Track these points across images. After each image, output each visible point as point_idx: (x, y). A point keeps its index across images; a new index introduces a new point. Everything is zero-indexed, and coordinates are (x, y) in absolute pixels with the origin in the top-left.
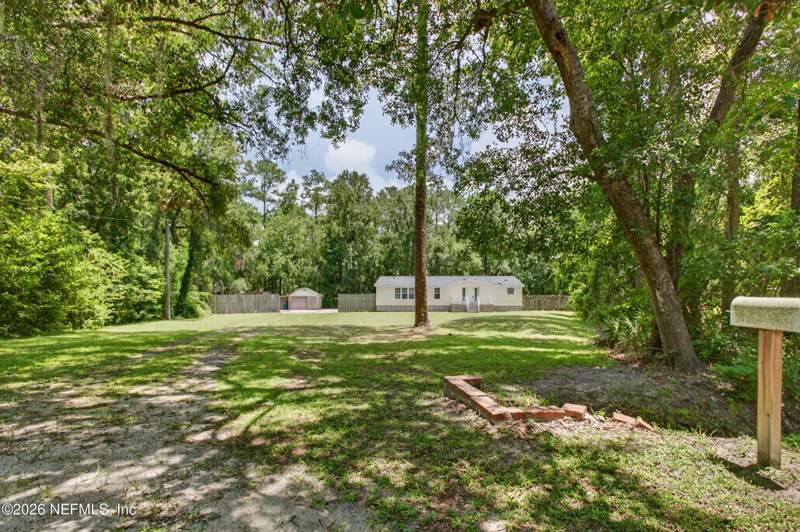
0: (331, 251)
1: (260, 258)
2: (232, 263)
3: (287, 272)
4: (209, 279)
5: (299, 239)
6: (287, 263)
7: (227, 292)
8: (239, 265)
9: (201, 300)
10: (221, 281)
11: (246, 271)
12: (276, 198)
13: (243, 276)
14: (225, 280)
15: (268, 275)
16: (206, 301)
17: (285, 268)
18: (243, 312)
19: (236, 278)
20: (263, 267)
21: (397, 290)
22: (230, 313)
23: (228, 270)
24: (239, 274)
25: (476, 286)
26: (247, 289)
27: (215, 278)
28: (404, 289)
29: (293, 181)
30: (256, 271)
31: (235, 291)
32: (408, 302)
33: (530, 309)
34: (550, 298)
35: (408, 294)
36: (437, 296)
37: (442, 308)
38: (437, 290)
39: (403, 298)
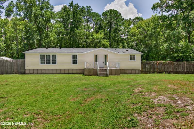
21: (42, 56)
25: (106, 54)
28: (47, 55)
32: (51, 66)
33: (146, 73)
34: (161, 63)
35: (51, 59)
36: (75, 62)
37: (78, 71)
38: (75, 57)
39: (47, 63)
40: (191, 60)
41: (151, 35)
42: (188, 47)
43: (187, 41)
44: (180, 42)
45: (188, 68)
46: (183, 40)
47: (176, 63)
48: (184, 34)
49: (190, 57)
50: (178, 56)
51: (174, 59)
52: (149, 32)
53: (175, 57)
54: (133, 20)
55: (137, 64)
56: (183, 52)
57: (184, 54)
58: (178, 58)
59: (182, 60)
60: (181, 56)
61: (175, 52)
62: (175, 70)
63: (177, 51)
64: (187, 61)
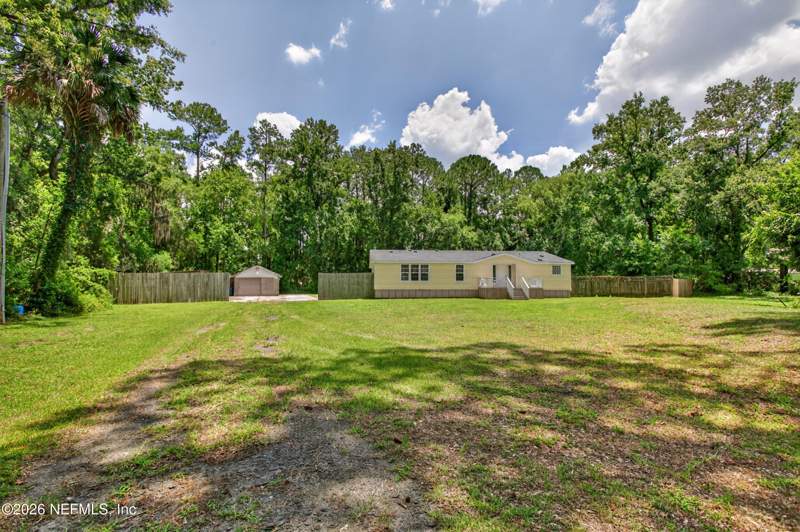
0: (289, 219)
1: (191, 225)
2: (151, 231)
3: (228, 244)
4: (113, 250)
5: (245, 203)
6: (229, 233)
7: (143, 269)
8: (162, 233)
9: (97, 281)
10: (133, 255)
11: (171, 242)
12: (214, 151)
13: (167, 250)
14: (139, 252)
15: (202, 249)
16: (105, 285)
17: (228, 240)
18: (169, 301)
19: (156, 252)
20: (196, 238)
21: (405, 267)
22: (146, 301)
23: (145, 240)
24: (160, 247)
25: (510, 262)
26: (172, 267)
27: (123, 249)
28: (413, 266)
29: (237, 132)
30: (186, 243)
31: (155, 269)
32: (419, 285)
33: (579, 295)
34: (605, 279)
35: (420, 273)
36: (460, 277)
37: (467, 294)
38: (460, 268)
39: (413, 279)
40: (656, 274)
41: (566, 216)
42: (649, 249)
43: (647, 237)
44: (633, 239)
45: (651, 287)
46: (640, 235)
47: (629, 279)
48: (640, 223)
49: (654, 268)
50: (630, 265)
51: (623, 271)
52: (563, 209)
53: (626, 268)
54: (517, 173)
55: (565, 281)
56: (641, 259)
57: (643, 262)
58: (631, 269)
59: (640, 273)
60: (637, 266)
61: (625, 257)
62: (629, 291)
63: (629, 256)
64: (649, 274)
